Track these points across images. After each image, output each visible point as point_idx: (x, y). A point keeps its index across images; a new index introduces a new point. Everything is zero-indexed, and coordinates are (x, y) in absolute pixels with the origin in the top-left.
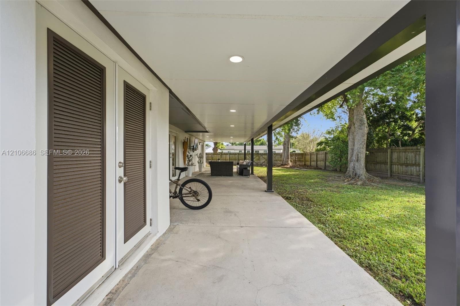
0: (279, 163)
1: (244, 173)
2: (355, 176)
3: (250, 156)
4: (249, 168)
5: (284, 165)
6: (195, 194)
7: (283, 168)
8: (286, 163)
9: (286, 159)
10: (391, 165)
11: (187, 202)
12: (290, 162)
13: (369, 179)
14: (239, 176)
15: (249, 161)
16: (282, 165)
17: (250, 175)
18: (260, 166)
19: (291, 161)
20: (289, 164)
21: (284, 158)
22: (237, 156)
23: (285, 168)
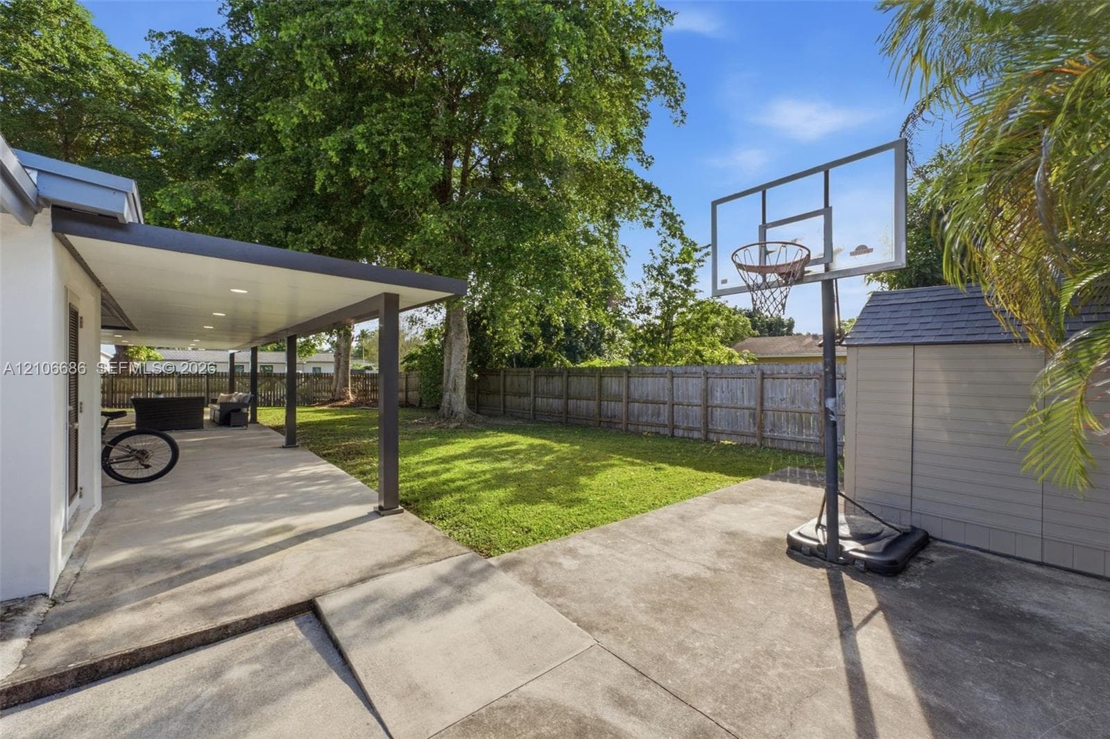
0: (326, 397)
1: (232, 421)
2: (452, 415)
3: (248, 382)
4: (245, 410)
5: (337, 401)
6: (141, 456)
7: (333, 407)
8: (342, 397)
9: (341, 388)
10: (504, 395)
11: (118, 472)
12: (350, 394)
13: (469, 419)
14: (218, 428)
15: (246, 395)
16: (332, 401)
17: (249, 425)
18: (274, 406)
19: (353, 392)
20: (349, 399)
21: (336, 386)
22: (204, 380)
23: (338, 406)
